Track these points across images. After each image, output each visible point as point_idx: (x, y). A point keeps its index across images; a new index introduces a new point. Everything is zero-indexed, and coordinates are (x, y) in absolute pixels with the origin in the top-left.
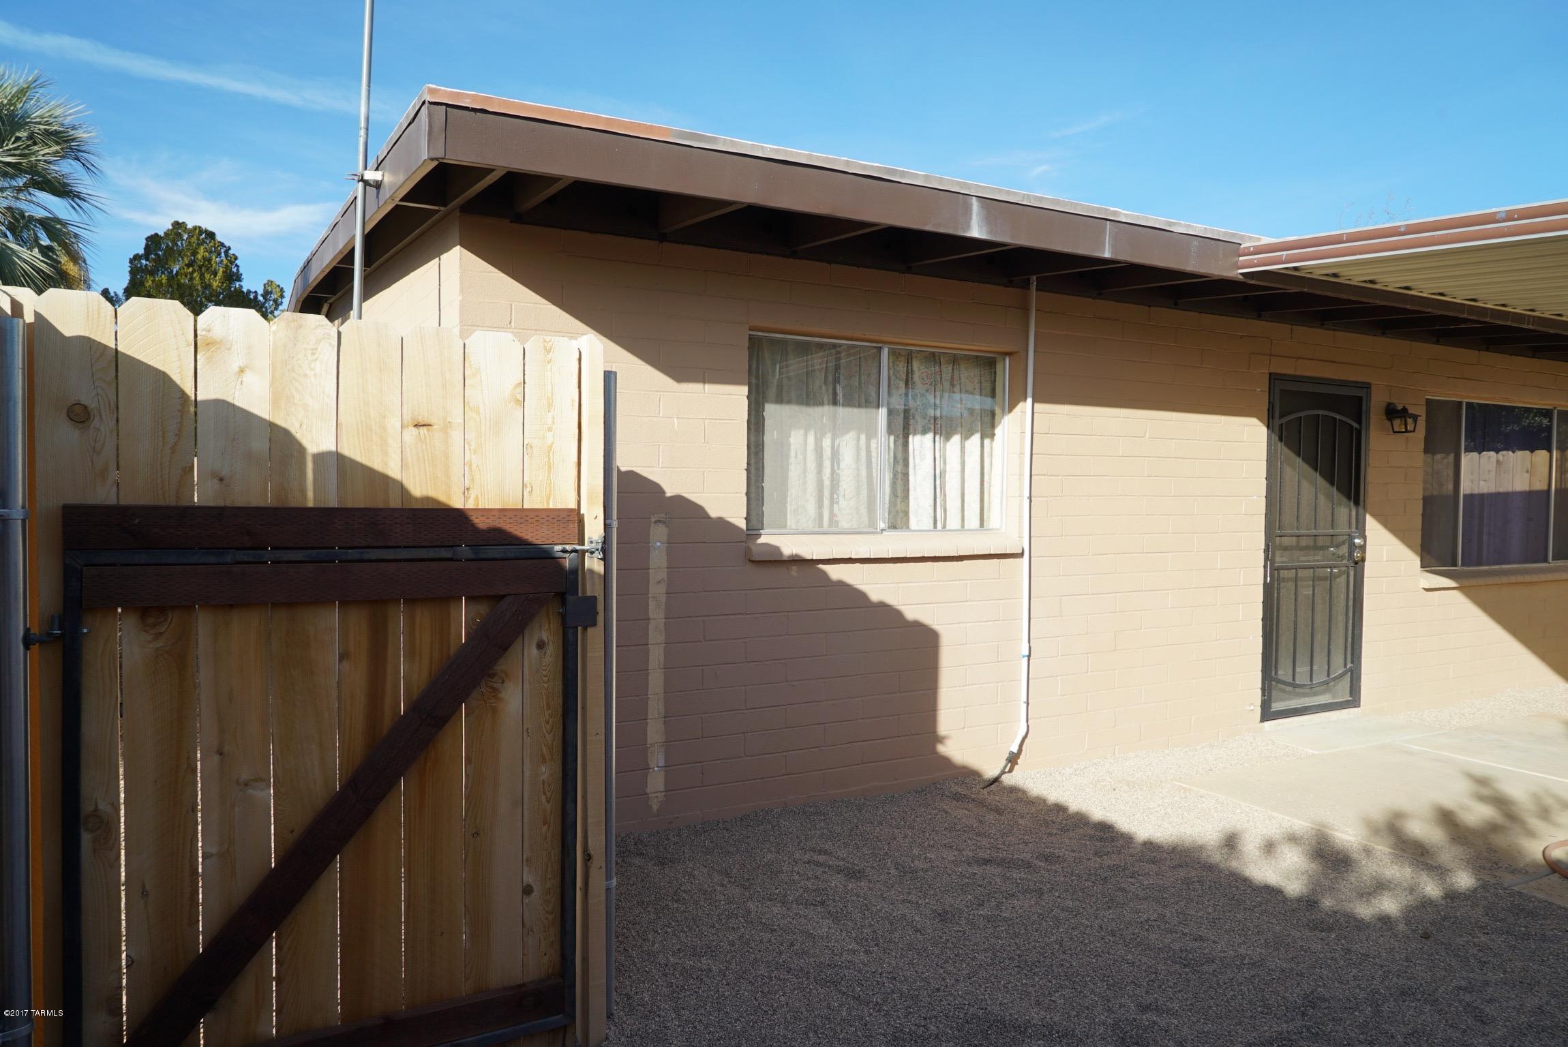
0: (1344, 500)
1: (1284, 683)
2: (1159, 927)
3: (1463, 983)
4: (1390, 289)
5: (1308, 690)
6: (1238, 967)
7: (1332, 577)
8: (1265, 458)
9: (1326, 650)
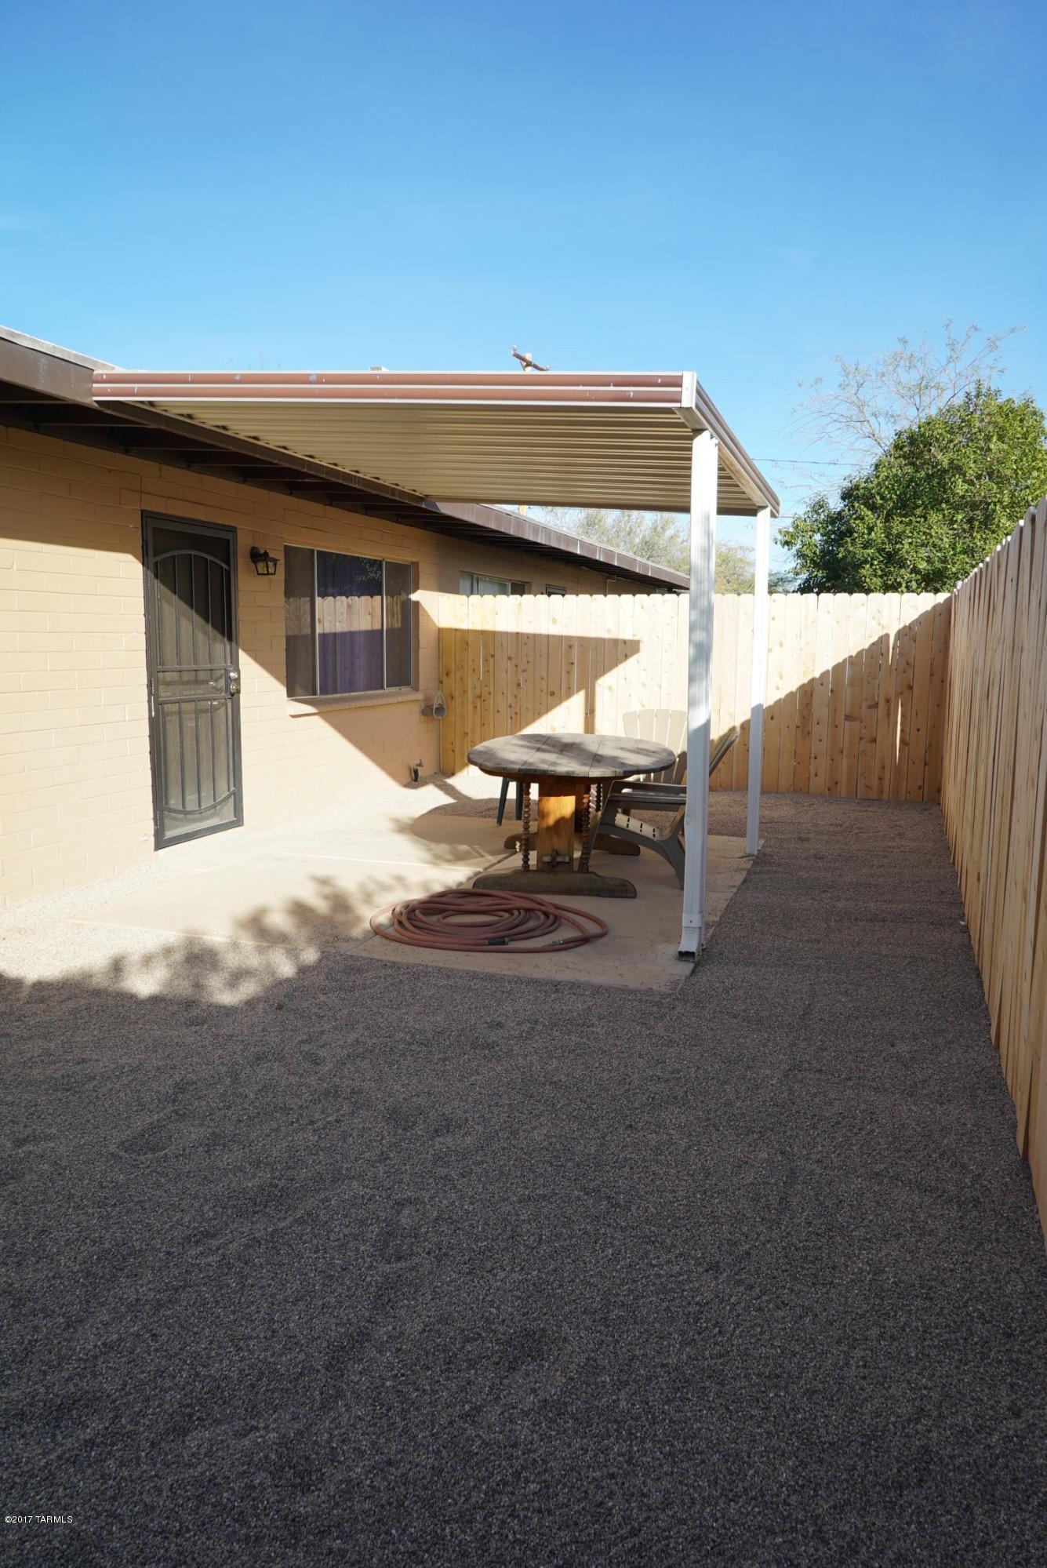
0: (219, 636)
1: (175, 811)
2: (42, 1061)
3: (305, 1037)
4: (240, 437)
5: (198, 816)
6: (117, 1077)
7: (213, 709)
8: (142, 595)
9: (211, 777)
